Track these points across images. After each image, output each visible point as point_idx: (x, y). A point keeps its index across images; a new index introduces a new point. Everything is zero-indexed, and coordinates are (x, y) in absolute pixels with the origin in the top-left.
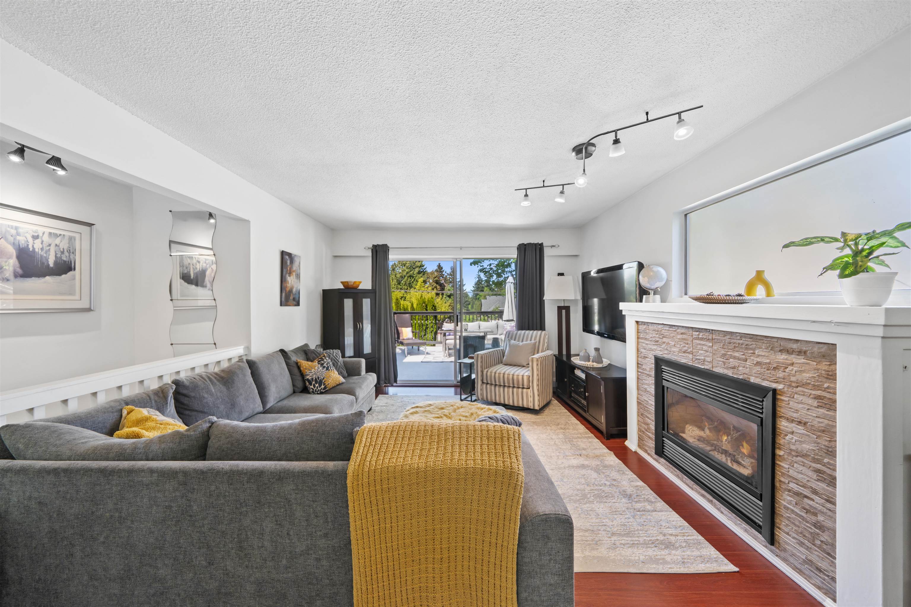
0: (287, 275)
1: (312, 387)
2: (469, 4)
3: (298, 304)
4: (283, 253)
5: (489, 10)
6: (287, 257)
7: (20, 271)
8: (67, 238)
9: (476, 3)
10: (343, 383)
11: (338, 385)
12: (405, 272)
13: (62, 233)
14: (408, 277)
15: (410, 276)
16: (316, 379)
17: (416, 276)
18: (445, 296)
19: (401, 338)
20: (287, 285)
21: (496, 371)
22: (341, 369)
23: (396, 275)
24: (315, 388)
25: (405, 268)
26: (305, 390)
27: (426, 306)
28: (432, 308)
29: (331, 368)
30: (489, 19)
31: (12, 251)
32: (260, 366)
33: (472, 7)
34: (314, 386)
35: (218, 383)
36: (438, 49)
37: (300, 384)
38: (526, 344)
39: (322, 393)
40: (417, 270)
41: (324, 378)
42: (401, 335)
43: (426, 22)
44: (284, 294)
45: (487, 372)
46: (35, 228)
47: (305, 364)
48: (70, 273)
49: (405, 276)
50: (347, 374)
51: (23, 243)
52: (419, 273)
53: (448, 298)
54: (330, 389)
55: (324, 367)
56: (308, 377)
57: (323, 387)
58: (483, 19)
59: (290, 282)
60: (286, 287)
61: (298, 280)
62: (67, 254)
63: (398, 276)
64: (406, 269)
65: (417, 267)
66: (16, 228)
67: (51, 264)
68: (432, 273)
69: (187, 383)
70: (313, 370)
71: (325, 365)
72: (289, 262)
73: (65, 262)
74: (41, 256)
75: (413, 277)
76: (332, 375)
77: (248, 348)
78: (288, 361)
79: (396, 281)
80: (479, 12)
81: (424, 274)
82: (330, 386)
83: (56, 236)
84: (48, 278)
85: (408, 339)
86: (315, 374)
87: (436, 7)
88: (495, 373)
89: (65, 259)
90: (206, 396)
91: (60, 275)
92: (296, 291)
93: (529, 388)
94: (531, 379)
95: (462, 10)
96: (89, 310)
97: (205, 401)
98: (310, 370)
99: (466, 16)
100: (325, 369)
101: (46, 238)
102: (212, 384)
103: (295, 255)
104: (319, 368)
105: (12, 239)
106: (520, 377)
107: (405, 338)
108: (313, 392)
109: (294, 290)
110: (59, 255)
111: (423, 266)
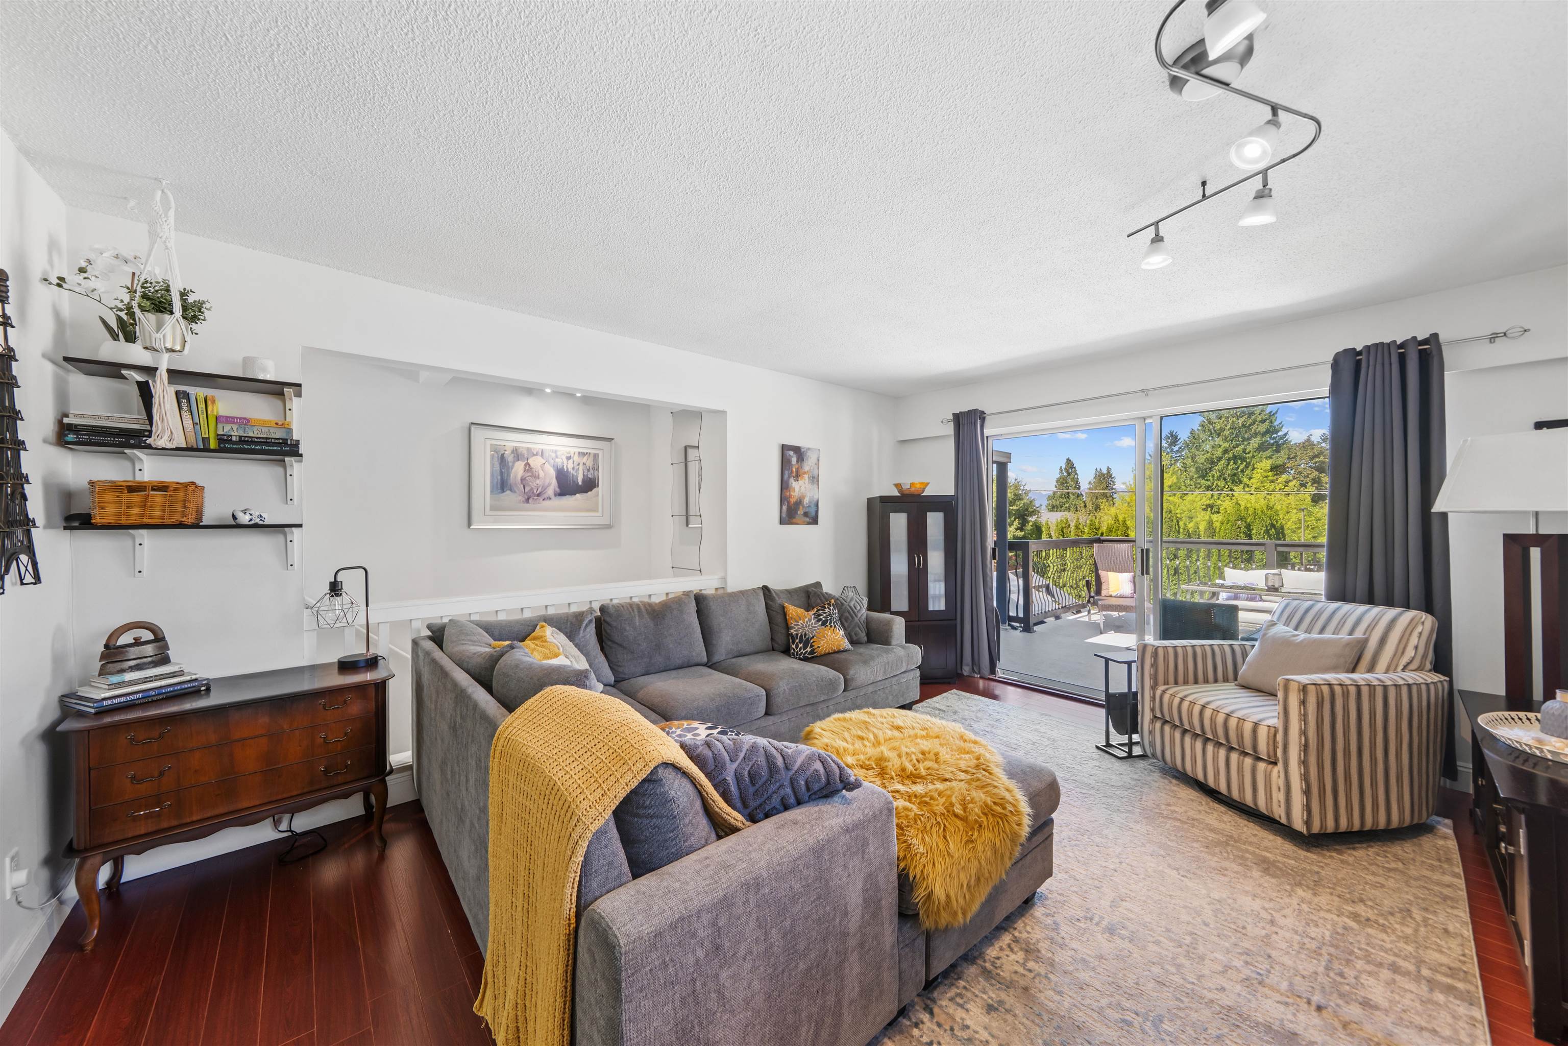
0: (792, 480)
1: (794, 646)
2: (611, 35)
3: (815, 521)
4: (784, 448)
5: (637, 18)
6: (791, 453)
7: (558, 490)
8: (592, 456)
9: (614, 27)
10: (845, 651)
11: (835, 652)
12: (1220, 450)
13: (589, 451)
14: (1229, 460)
15: (1235, 458)
16: (801, 636)
17: (1253, 457)
19: (1104, 593)
20: (792, 493)
21: (1186, 696)
22: (858, 629)
23: (1193, 457)
24: (797, 648)
25: (1218, 440)
26: (786, 651)
27: (1249, 527)
28: (1267, 532)
29: (830, 623)
30: (652, 26)
31: (552, 473)
32: (711, 604)
33: (617, 34)
34: (797, 647)
35: (646, 616)
36: (661, 111)
37: (781, 638)
38: (1315, 641)
39: (805, 659)
40: (1255, 443)
41: (813, 637)
42: (1104, 587)
43: (608, 95)
44: (785, 508)
45: (1164, 692)
46: (568, 449)
47: (793, 610)
48: (595, 490)
49: (1220, 459)
50: (866, 638)
51: (560, 466)
52: (1263, 447)
54: (821, 656)
55: (819, 620)
56: (792, 631)
57: (809, 649)
58: (648, 34)
59: (797, 489)
60: (790, 496)
61: (815, 486)
62: (592, 472)
63: (1201, 458)
64: (1221, 443)
65: (1257, 434)
66: (556, 452)
67: (580, 483)
69: (612, 611)
70: (801, 622)
71: (821, 617)
72: (794, 460)
73: (590, 479)
74: (573, 475)
75: (1243, 459)
76: (829, 634)
77: (724, 579)
78: (771, 603)
79: (1193, 470)
80: (631, 32)
81: (1276, 452)
82: (822, 650)
83: (584, 454)
84: (578, 495)
85: (1121, 597)
86: (803, 628)
87: (591, 71)
88: (1182, 699)
89: (590, 476)
90: (628, 628)
91: (586, 492)
92: (810, 502)
93: (1275, 763)
94: (1280, 737)
95: (615, 48)
96: (609, 527)
97: (625, 634)
98: (796, 621)
99: (628, 50)
100: (820, 623)
101: (576, 458)
102: (639, 616)
103: (809, 449)
104: (810, 620)
105: (552, 461)
106: (1248, 727)
107: (1114, 594)
108: (794, 655)
109: (806, 501)
110: (585, 473)
111: (1277, 431)
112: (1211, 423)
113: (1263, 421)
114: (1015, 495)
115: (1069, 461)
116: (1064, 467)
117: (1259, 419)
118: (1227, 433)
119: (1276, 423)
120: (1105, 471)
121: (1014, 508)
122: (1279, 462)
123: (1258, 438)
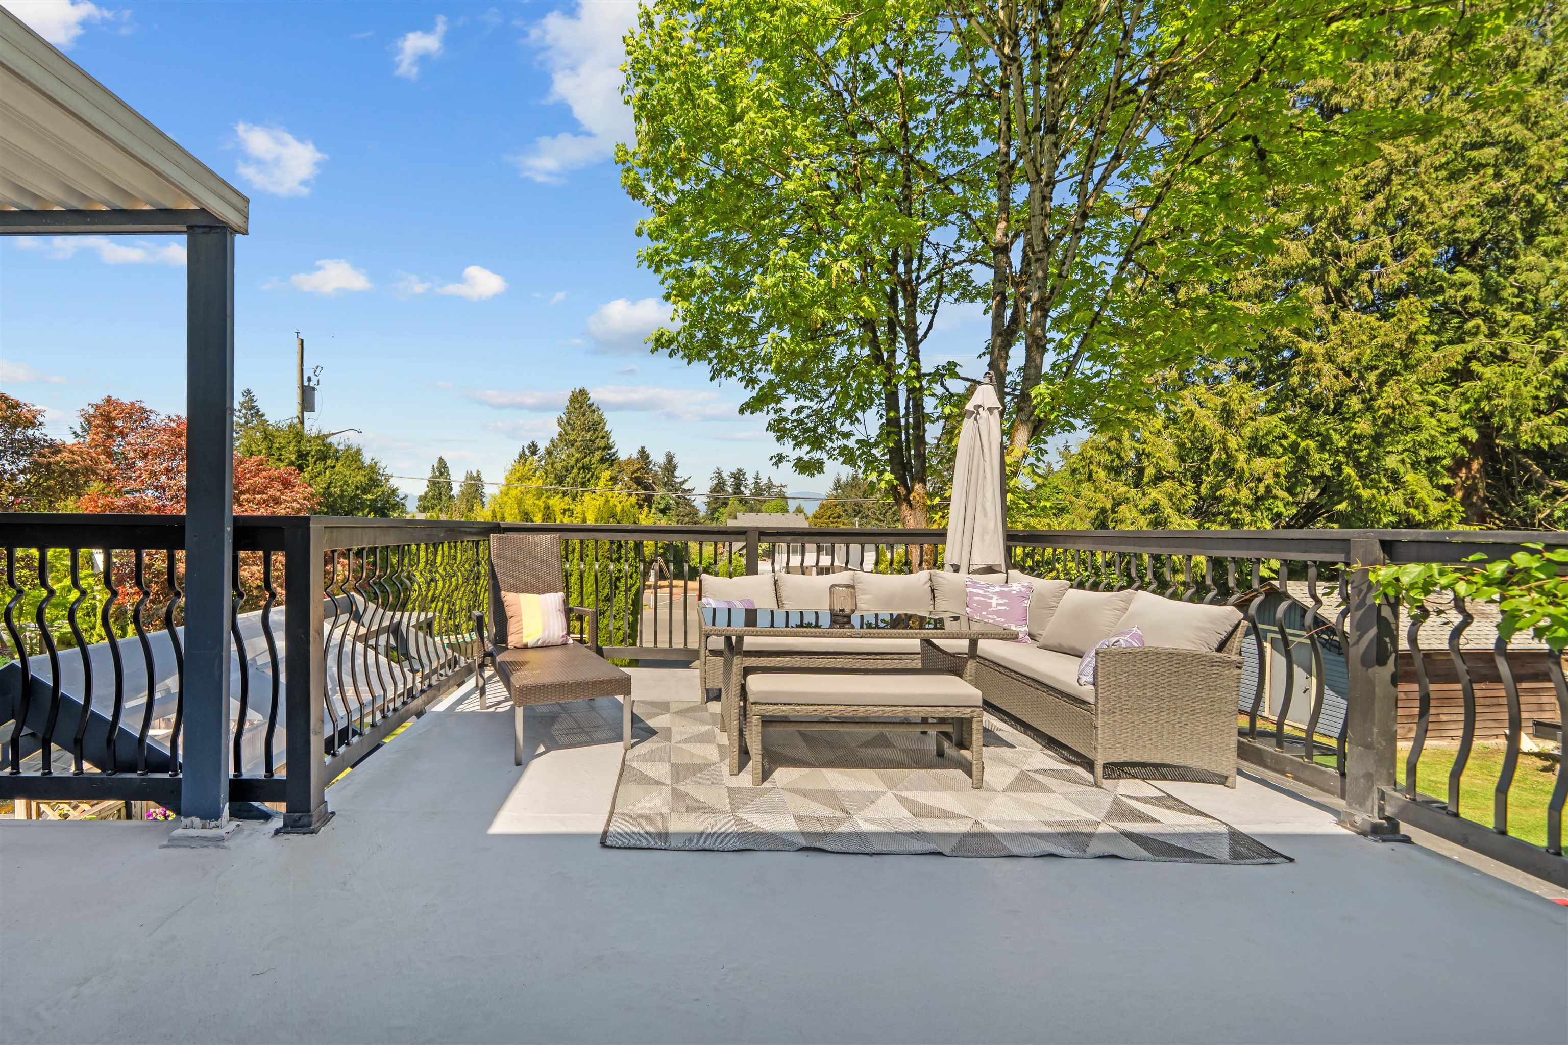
12: (573, 459)
14: (579, 469)
15: (584, 468)
17: (596, 467)
18: (653, 510)
23: (553, 464)
25: (573, 450)
40: (598, 455)
42: (512, 627)
49: (572, 468)
52: (602, 460)
53: (660, 515)
63: (559, 466)
64: (574, 453)
65: (598, 448)
68: (629, 462)
79: (552, 476)
81: (612, 465)
107: (529, 641)
111: (611, 448)
112: (566, 433)
113: (603, 437)
114: (371, 479)
115: (441, 459)
116: (436, 465)
117: (600, 435)
118: (578, 444)
119: (611, 441)
120: (475, 474)
121: (369, 497)
122: (614, 474)
123: (599, 452)
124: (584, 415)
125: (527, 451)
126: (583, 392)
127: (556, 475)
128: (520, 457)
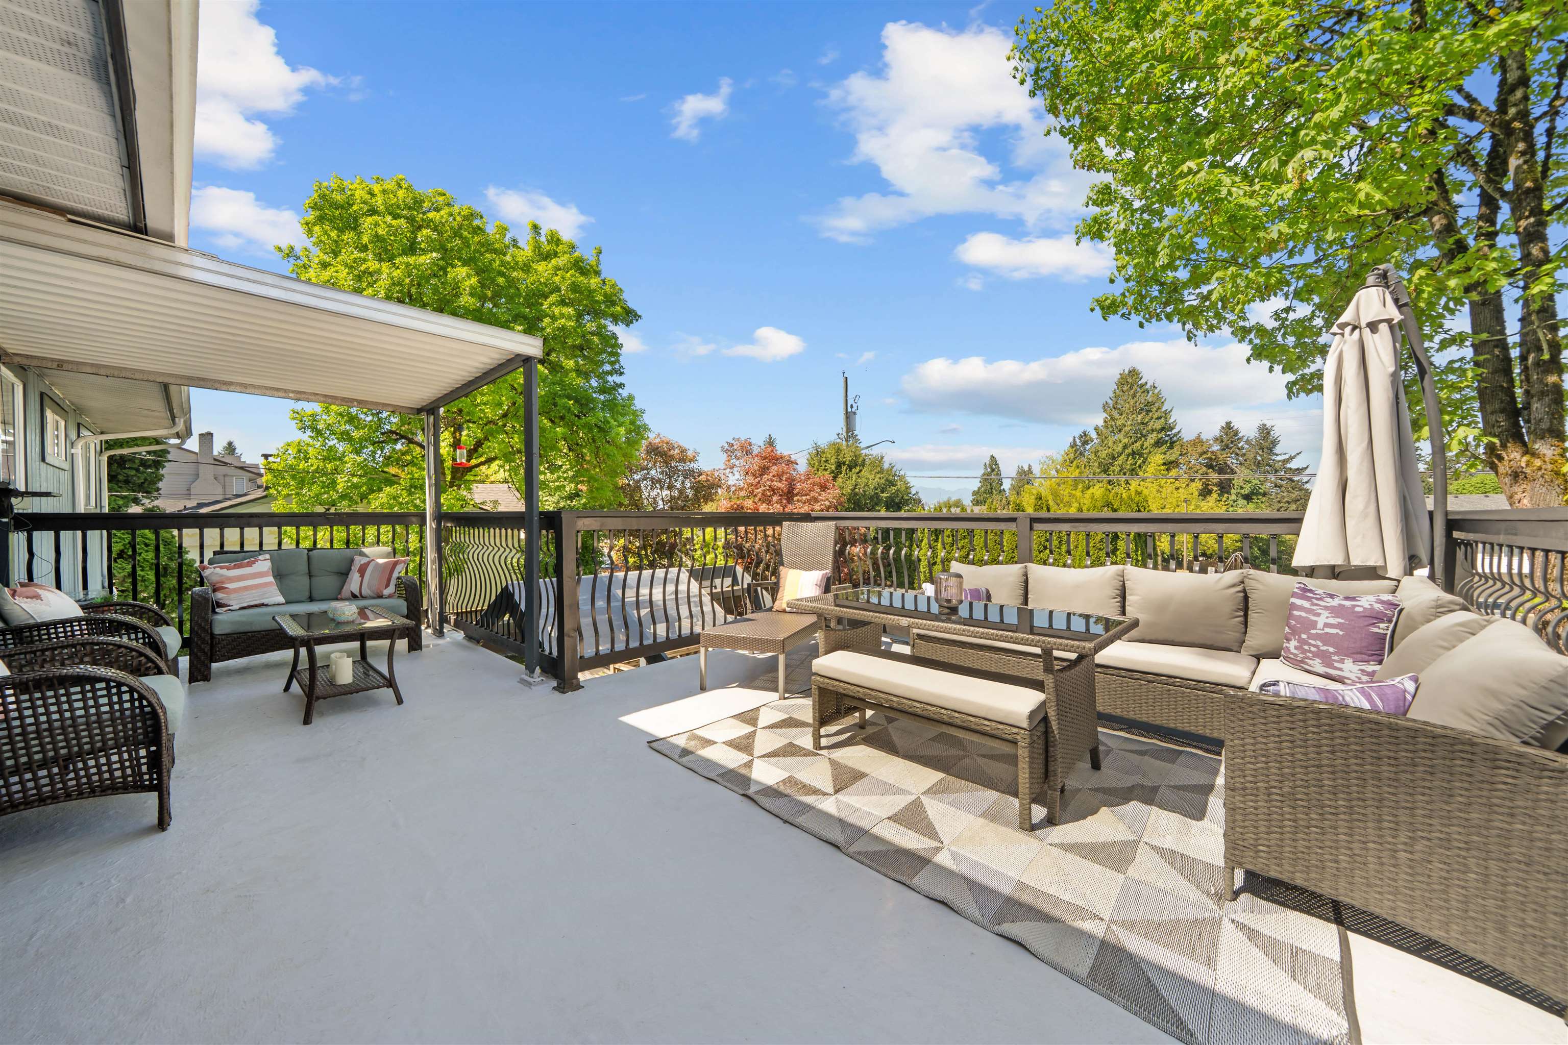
12: (1121, 445)
14: (1128, 456)
15: (1133, 453)
17: (1150, 452)
25: (1120, 436)
40: (1152, 438)
49: (1120, 454)
52: (1159, 443)
63: (1103, 454)
64: (1122, 439)
65: (1154, 431)
68: (1200, 443)
75: (1141, 455)
81: (1170, 448)
111: (1171, 429)
112: (1113, 419)
113: (1160, 418)
114: (887, 480)
115: (992, 457)
116: (987, 463)
117: (1155, 416)
118: (1127, 429)
119: (1171, 421)
120: (1026, 468)
121: (886, 494)
122: (1173, 458)
123: (1155, 434)
124: (1134, 396)
125: (1078, 441)
126: (1134, 373)
127: (1100, 464)
128: (1072, 447)
